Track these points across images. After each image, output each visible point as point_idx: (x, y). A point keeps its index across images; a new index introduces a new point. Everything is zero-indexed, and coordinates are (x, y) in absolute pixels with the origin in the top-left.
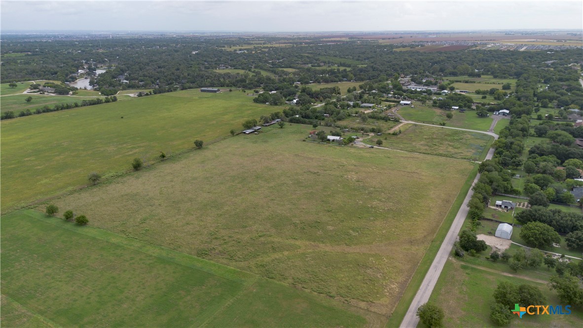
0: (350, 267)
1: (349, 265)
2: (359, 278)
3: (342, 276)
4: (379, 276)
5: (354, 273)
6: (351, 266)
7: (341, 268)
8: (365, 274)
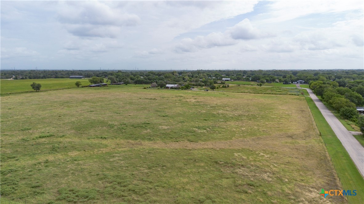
0: (200, 166)
1: (197, 164)
2: (225, 182)
3: (185, 180)
4: (266, 178)
5: (211, 175)
6: (202, 164)
7: (181, 168)
8: (235, 175)
